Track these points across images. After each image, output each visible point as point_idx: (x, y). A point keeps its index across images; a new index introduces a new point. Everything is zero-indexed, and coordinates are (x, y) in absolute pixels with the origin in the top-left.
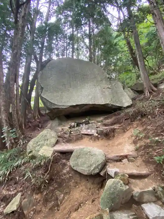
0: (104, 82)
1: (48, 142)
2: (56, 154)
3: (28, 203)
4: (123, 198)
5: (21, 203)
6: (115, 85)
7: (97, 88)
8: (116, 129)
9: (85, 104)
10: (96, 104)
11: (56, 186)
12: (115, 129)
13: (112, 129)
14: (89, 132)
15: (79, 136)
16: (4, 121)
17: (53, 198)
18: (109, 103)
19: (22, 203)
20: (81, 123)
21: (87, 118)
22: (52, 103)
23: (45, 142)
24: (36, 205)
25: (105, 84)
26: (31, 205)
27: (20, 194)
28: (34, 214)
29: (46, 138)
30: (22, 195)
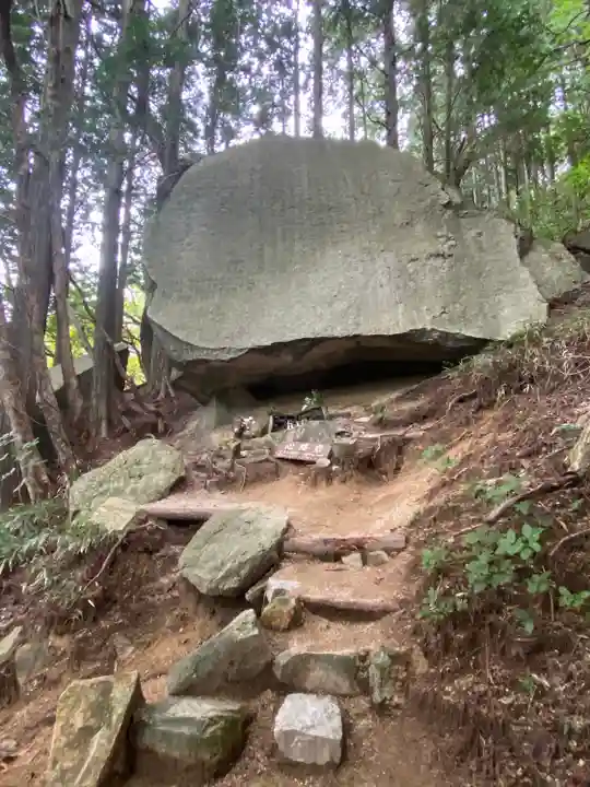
0: (419, 228)
1: (141, 484)
2: (150, 522)
3: (31, 656)
4: (232, 663)
5: (14, 652)
6: (480, 234)
7: (380, 262)
8: (409, 440)
9: (312, 337)
10: (364, 334)
11: (121, 621)
12: (407, 441)
13: (394, 440)
14: (304, 451)
15: (268, 465)
16: (10, 413)
17: (102, 655)
18: (429, 328)
19: (18, 655)
20: (290, 418)
21: (311, 396)
22: (180, 341)
23: (126, 485)
24: (50, 665)
25: (422, 241)
26: (39, 664)
27: (17, 630)
28: (39, 686)
29: (136, 470)
30: (21, 633)
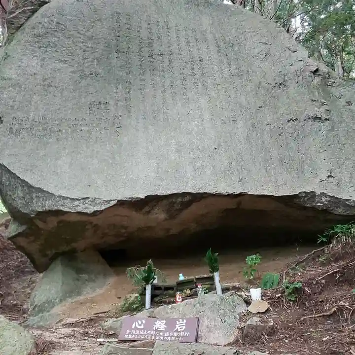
18: (318, 191)
22: (30, 187)
